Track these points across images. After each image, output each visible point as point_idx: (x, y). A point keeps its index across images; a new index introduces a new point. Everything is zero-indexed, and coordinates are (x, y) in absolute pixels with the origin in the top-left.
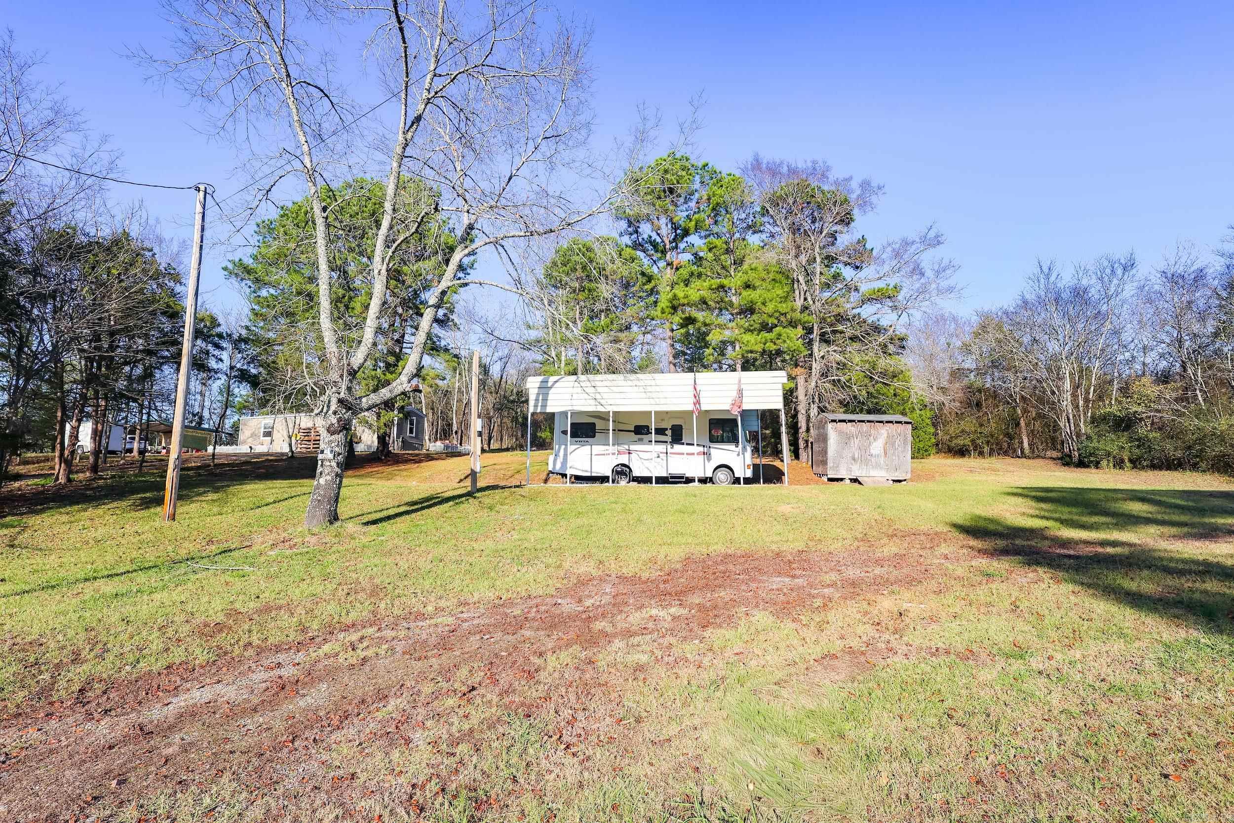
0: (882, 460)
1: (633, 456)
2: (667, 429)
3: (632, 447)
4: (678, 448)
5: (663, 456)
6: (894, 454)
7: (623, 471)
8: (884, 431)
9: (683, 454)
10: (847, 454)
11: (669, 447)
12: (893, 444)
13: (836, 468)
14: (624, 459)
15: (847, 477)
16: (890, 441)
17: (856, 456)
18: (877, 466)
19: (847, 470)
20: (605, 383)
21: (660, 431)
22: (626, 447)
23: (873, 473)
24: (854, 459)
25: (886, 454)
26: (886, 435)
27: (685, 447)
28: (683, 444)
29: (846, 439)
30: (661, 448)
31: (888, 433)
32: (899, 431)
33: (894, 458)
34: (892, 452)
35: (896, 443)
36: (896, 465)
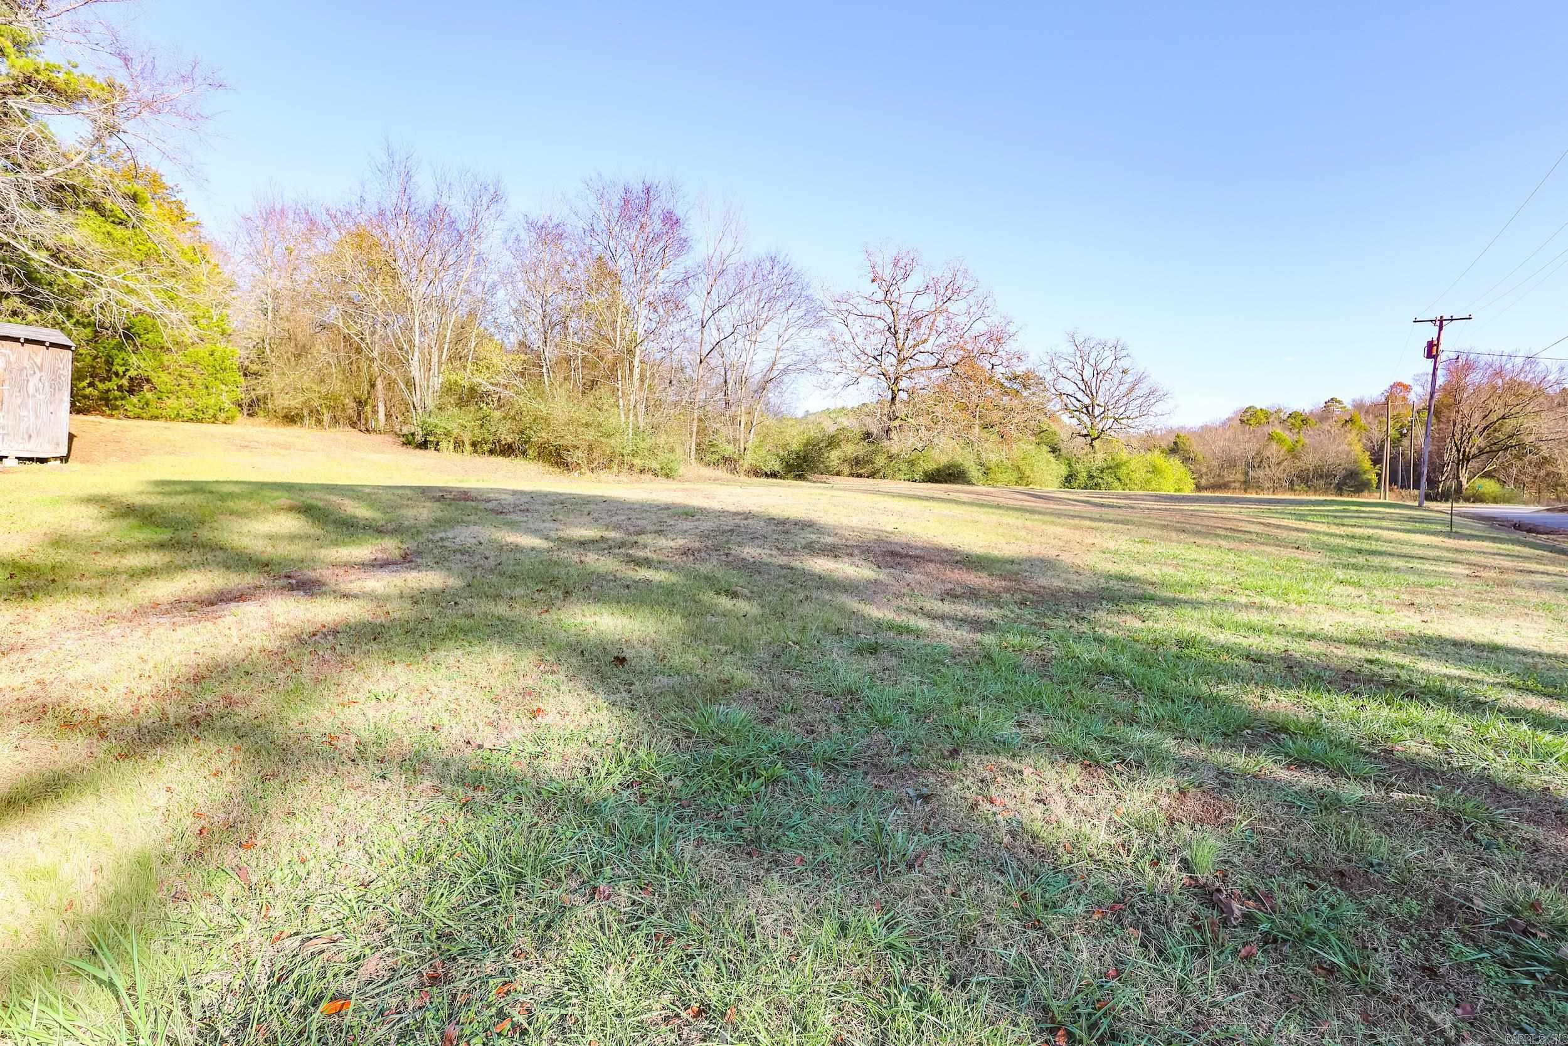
6: (22, 406)
12: (22, 387)
16: (13, 379)
26: (1, 365)
31: (8, 362)
32: (39, 361)
33: (26, 414)
34: (19, 401)
35: (31, 384)
36: (28, 428)
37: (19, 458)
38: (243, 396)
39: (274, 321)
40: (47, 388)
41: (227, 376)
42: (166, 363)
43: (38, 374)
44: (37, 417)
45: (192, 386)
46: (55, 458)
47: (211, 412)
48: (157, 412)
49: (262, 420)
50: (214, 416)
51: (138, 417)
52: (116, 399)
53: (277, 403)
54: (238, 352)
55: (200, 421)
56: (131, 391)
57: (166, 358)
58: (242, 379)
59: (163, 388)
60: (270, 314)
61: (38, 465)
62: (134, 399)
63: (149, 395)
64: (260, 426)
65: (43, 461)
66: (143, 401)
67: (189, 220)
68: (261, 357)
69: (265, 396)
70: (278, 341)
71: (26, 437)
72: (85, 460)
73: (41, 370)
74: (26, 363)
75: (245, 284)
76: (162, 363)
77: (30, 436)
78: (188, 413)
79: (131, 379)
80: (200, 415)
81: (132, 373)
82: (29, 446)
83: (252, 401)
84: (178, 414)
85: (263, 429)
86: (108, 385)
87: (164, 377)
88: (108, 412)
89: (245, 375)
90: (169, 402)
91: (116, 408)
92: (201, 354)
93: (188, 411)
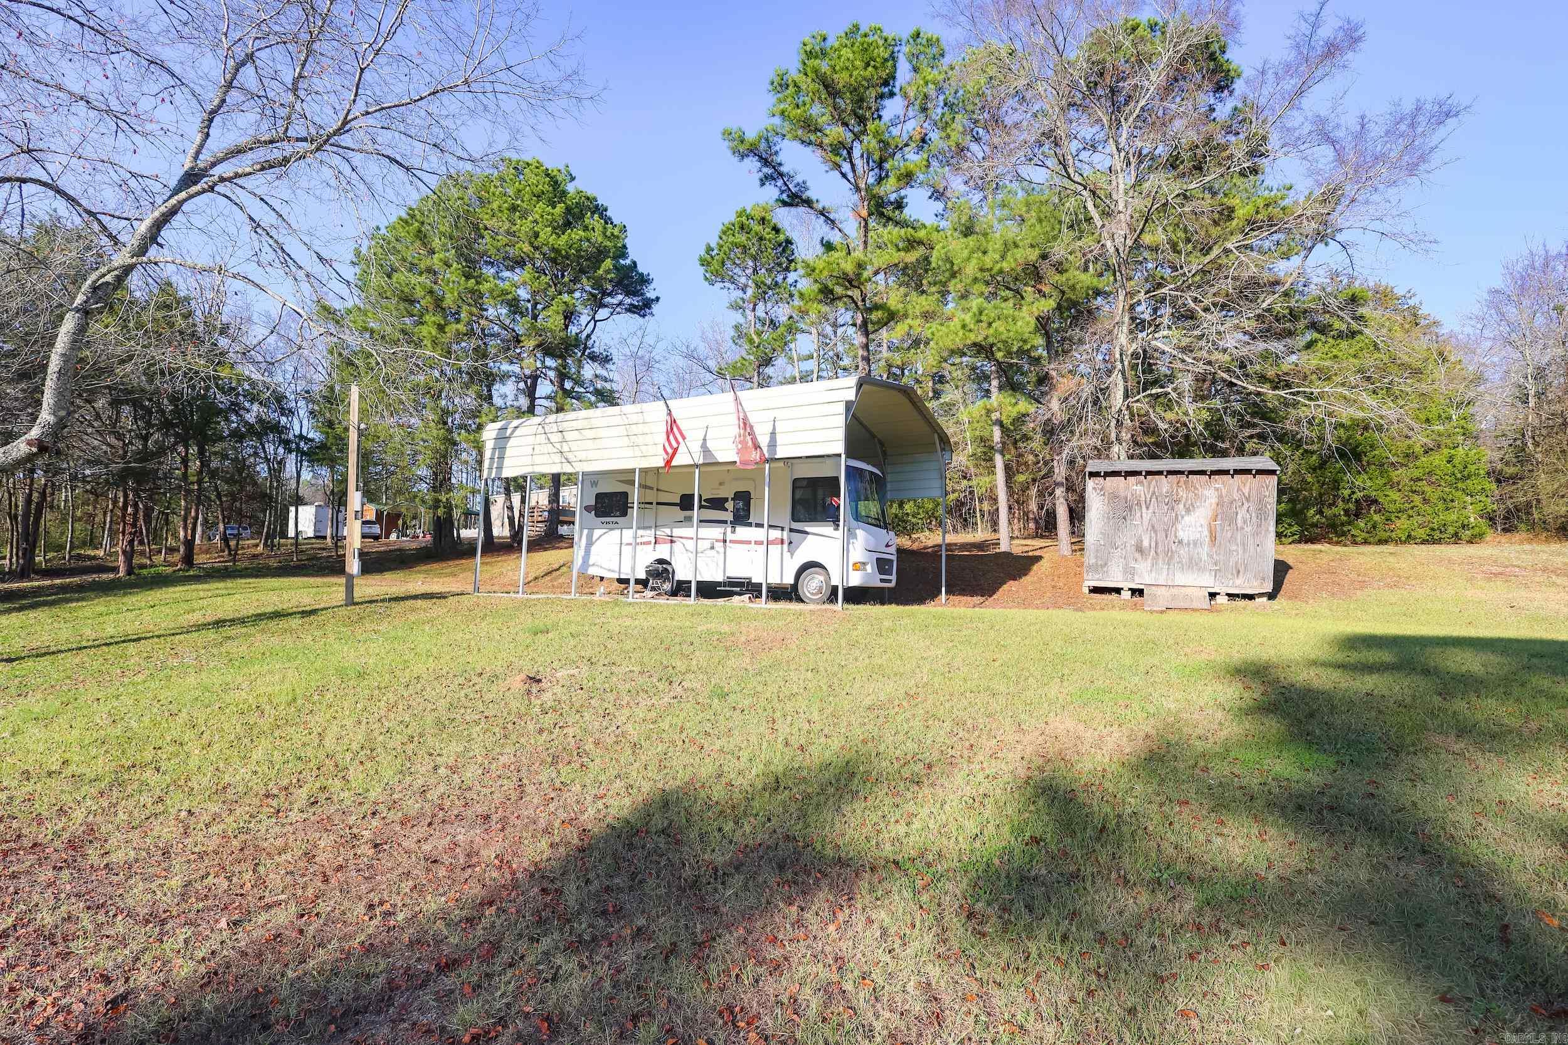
0: (1204, 552)
1: (677, 546)
2: (726, 500)
3: (677, 532)
4: (742, 532)
5: (719, 546)
6: (1232, 539)
7: (661, 571)
8: (1210, 492)
9: (749, 542)
10: (1127, 539)
11: (729, 530)
12: (1232, 520)
13: (1101, 567)
14: (663, 552)
15: (1126, 585)
16: (1224, 513)
17: (1146, 543)
18: (1193, 564)
19: (1125, 572)
20: (575, 424)
21: (717, 504)
22: (668, 531)
23: (1181, 578)
24: (1140, 549)
25: (1213, 538)
26: (1214, 501)
27: (753, 529)
28: (750, 525)
29: (1123, 510)
30: (716, 532)
31: (1220, 496)
32: (1246, 491)
33: (1234, 548)
34: (1229, 534)
35: (1239, 517)
36: (1237, 563)
37: (1228, 595)
38: (1495, 507)
39: (1539, 406)
40: (1254, 519)
41: (1472, 484)
42: (1395, 480)
43: (1246, 505)
44: (1245, 551)
45: (1426, 501)
46: (1261, 595)
47: (1451, 530)
48: (1385, 535)
49: (1524, 535)
50: (1456, 534)
51: (1366, 542)
52: (1343, 524)
53: (1546, 511)
54: (1489, 455)
55: (1439, 542)
56: (1357, 515)
57: (1396, 474)
58: (1494, 486)
59: (1392, 507)
60: (1532, 402)
61: (1247, 602)
62: (1361, 524)
63: (1376, 517)
64: (1521, 543)
65: (1251, 597)
66: (1369, 525)
67: (1423, 322)
68: (1521, 455)
69: (1529, 505)
70: (1544, 432)
71: (1235, 572)
72: (1294, 597)
73: (1248, 500)
74: (1236, 496)
75: (1494, 376)
76: (1391, 480)
77: (1239, 572)
78: (1421, 533)
79: (1357, 501)
80: (1437, 535)
81: (1359, 495)
82: (1238, 582)
83: (1509, 511)
84: (1409, 536)
85: (1527, 547)
86: (1335, 510)
87: (1394, 495)
88: (1335, 539)
89: (1499, 481)
90: (1398, 523)
91: (1344, 534)
92: (1436, 462)
93: (1421, 531)
